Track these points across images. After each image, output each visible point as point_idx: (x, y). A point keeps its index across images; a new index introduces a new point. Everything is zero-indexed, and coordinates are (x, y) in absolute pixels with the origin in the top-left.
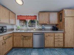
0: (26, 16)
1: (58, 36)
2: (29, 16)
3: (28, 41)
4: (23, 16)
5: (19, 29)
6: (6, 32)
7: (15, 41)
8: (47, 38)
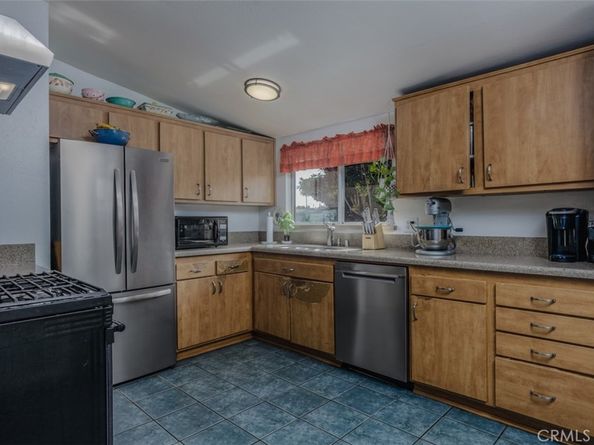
0: (326, 139)
1: (528, 304)
2: (339, 137)
3: (314, 310)
4: (311, 144)
5: (287, 238)
6: (225, 243)
7: (260, 299)
8: (426, 308)
